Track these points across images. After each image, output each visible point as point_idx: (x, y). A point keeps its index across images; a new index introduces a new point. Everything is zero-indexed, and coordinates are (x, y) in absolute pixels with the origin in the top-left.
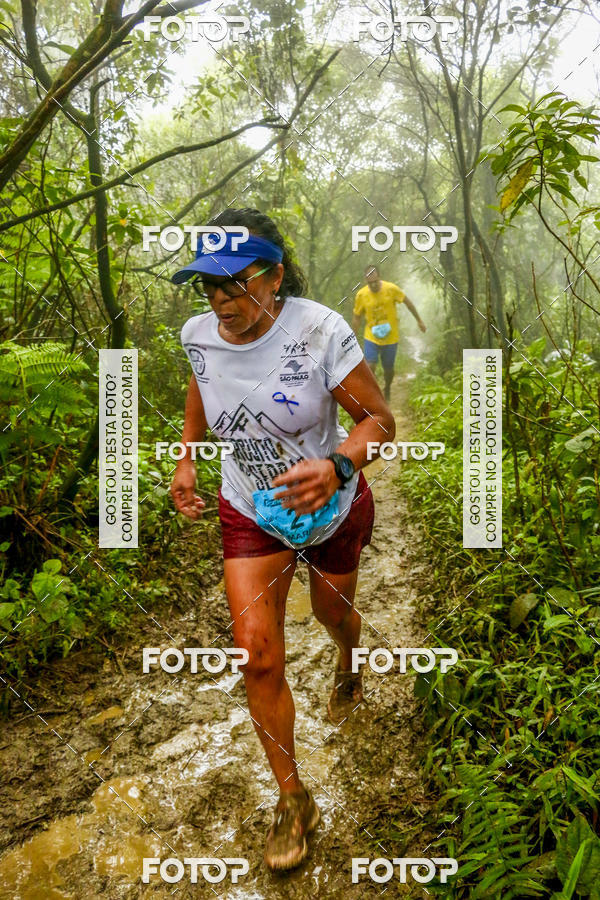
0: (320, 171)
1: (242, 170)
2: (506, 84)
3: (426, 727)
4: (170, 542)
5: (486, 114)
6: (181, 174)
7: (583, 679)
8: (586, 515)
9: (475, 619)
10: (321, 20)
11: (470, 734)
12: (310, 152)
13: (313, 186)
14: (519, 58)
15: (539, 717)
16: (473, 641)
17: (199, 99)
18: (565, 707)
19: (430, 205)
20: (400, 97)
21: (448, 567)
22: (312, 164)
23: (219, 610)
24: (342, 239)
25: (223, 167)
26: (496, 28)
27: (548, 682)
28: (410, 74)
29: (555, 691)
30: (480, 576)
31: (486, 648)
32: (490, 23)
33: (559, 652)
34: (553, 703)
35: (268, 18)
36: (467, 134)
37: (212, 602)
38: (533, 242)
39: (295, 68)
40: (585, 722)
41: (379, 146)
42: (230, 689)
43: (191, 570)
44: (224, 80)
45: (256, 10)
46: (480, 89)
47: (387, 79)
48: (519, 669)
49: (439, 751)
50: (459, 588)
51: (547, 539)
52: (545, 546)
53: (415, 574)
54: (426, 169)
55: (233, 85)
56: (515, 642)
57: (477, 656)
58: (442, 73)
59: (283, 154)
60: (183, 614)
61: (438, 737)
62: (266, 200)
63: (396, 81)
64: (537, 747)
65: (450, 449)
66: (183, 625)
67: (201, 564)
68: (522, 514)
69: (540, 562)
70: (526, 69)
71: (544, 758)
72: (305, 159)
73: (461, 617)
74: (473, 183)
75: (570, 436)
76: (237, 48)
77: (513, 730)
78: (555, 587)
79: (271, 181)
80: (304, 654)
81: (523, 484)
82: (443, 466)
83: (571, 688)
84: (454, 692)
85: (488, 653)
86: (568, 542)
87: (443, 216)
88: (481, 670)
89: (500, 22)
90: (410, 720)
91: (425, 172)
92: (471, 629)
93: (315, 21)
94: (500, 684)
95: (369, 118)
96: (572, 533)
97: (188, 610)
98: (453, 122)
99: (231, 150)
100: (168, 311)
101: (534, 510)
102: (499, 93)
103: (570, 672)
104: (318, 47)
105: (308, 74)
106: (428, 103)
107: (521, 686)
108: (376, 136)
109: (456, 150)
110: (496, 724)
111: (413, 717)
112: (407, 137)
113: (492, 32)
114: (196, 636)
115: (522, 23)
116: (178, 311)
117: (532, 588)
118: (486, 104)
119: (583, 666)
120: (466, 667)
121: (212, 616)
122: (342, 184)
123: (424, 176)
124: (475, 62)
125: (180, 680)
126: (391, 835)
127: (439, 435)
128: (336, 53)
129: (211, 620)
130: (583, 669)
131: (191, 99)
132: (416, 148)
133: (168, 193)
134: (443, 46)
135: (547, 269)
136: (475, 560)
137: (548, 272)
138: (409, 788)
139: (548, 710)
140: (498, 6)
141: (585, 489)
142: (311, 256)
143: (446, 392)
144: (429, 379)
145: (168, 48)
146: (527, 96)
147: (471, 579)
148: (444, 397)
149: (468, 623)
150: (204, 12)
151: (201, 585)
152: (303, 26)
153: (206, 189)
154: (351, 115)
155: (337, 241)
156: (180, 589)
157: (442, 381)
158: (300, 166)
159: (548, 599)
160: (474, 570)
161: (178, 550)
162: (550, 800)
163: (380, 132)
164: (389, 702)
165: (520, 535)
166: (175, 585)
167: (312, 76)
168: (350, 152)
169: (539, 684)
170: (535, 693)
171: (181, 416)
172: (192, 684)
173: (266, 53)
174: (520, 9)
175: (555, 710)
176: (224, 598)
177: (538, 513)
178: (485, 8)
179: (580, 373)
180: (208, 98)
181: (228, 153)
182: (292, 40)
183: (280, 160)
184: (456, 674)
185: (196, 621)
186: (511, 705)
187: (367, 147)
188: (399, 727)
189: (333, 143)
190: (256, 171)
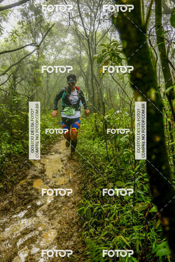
0: (50, 58)
1: (26, 58)
2: (103, 36)
3: (82, 225)
4: (4, 171)
5: (97, 44)
6: (7, 58)
7: (126, 207)
8: (126, 160)
9: (95, 191)
10: (50, 14)
11: (95, 226)
12: (46, 53)
13: (48, 63)
14: (106, 29)
15: (114, 220)
16: (95, 198)
17: (12, 36)
18: (122, 216)
19: (82, 69)
20: (73, 38)
21: (88, 175)
22: (47, 56)
23: (19, 191)
24: (57, 78)
25: (20, 57)
26: (99, 20)
27: (117, 209)
28: (76, 32)
29: (118, 212)
30: (97, 178)
31: (99, 200)
32: (98, 19)
33: (120, 200)
34: (118, 215)
35: (33, 13)
36: (92, 49)
37: (17, 189)
38: (111, 80)
39: (42, 28)
40: (127, 221)
41: (67, 51)
42: (22, 216)
43: (10, 179)
44: (20, 31)
45: (30, 11)
46: (95, 37)
47: (69, 33)
48: (108, 206)
49: (86, 232)
50: (91, 182)
51: (116, 167)
52: (115, 169)
53: (78, 178)
54: (80, 59)
55: (23, 32)
56: (108, 197)
57: (96, 203)
58: (84, 31)
59: (38, 53)
60: (8, 193)
61: (85, 227)
62: (33, 67)
63: (72, 34)
64: (114, 229)
65: (88, 140)
66: (8, 197)
67: (13, 177)
68: (109, 160)
69: (114, 174)
70: (109, 32)
71: (116, 232)
72: (45, 55)
73: (91, 191)
74: (94, 63)
75: (121, 137)
76: (24, 21)
77: (107, 224)
78: (118, 181)
79: (35, 61)
80: (45, 204)
81: (108, 151)
82: (86, 145)
83: (123, 210)
84: (90, 214)
85: (100, 201)
86: (122, 167)
87: (86, 72)
88: (98, 207)
89: (101, 19)
90: (77, 223)
91: (80, 60)
92: (94, 194)
93: (48, 15)
94: (103, 211)
95: (64, 43)
96: (123, 165)
97: (9, 192)
98: (88, 46)
99: (23, 51)
100: (3, 100)
101: (112, 158)
102: (101, 38)
103: (123, 206)
104: (49, 23)
105: (46, 30)
106: (81, 40)
107: (109, 211)
108: (66, 49)
109: (89, 54)
110: (102, 223)
111: (78, 222)
112: (75, 50)
113: (99, 21)
114: (12, 200)
115: (106, 19)
116: (6, 100)
117: (112, 181)
118: (97, 41)
119: (127, 204)
120: (93, 206)
121: (17, 194)
122: (56, 62)
123: (80, 61)
124: (94, 29)
125: (7, 215)
126: (72, 259)
127: (85, 136)
128: (54, 25)
129: (17, 195)
130: (127, 205)
131: (10, 36)
132: (78, 52)
133: (3, 64)
134: (85, 24)
135: (115, 88)
136: (95, 174)
137: (115, 89)
138: (77, 244)
139: (117, 218)
140: (100, 15)
141: (126, 152)
142: (47, 83)
143: (87, 123)
144: (82, 119)
145: (3, 20)
146: (109, 39)
147: (94, 179)
148: (87, 124)
149: (94, 192)
150: (13, 10)
151: (14, 184)
152: (44, 16)
153: (15, 63)
154: (59, 42)
155: (55, 79)
156: (7, 185)
157: (86, 120)
158: (43, 57)
159: (116, 184)
160: (95, 176)
161: (6, 173)
162: (117, 245)
163: (67, 48)
164: (71, 217)
165: (108, 166)
166: (5, 184)
167: (47, 31)
168: (59, 53)
169: (114, 210)
170: (113, 213)
171: (8, 131)
172: (11, 215)
173: (33, 23)
174: (106, 16)
175: (119, 218)
176: (21, 188)
177: (113, 159)
178: (96, 15)
179: (125, 118)
180: (15, 36)
181: (22, 53)
182: (41, 20)
183: (37, 55)
184: (90, 208)
185: (12, 195)
186: (106, 217)
187: (64, 52)
188: (74, 225)
189: (54, 50)
190: (30, 58)
